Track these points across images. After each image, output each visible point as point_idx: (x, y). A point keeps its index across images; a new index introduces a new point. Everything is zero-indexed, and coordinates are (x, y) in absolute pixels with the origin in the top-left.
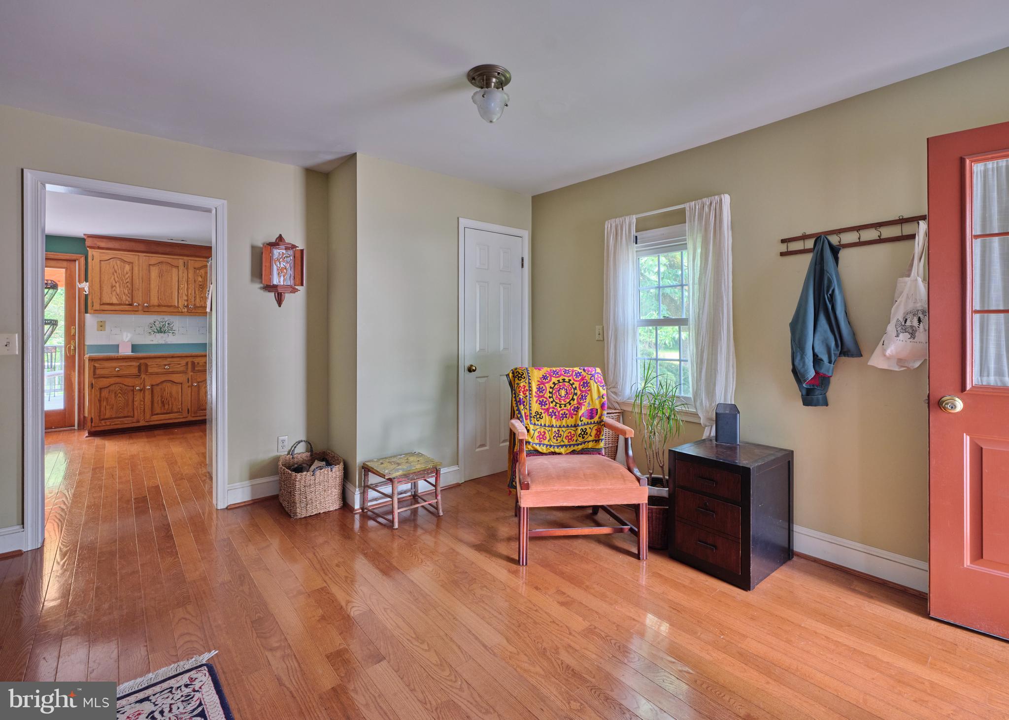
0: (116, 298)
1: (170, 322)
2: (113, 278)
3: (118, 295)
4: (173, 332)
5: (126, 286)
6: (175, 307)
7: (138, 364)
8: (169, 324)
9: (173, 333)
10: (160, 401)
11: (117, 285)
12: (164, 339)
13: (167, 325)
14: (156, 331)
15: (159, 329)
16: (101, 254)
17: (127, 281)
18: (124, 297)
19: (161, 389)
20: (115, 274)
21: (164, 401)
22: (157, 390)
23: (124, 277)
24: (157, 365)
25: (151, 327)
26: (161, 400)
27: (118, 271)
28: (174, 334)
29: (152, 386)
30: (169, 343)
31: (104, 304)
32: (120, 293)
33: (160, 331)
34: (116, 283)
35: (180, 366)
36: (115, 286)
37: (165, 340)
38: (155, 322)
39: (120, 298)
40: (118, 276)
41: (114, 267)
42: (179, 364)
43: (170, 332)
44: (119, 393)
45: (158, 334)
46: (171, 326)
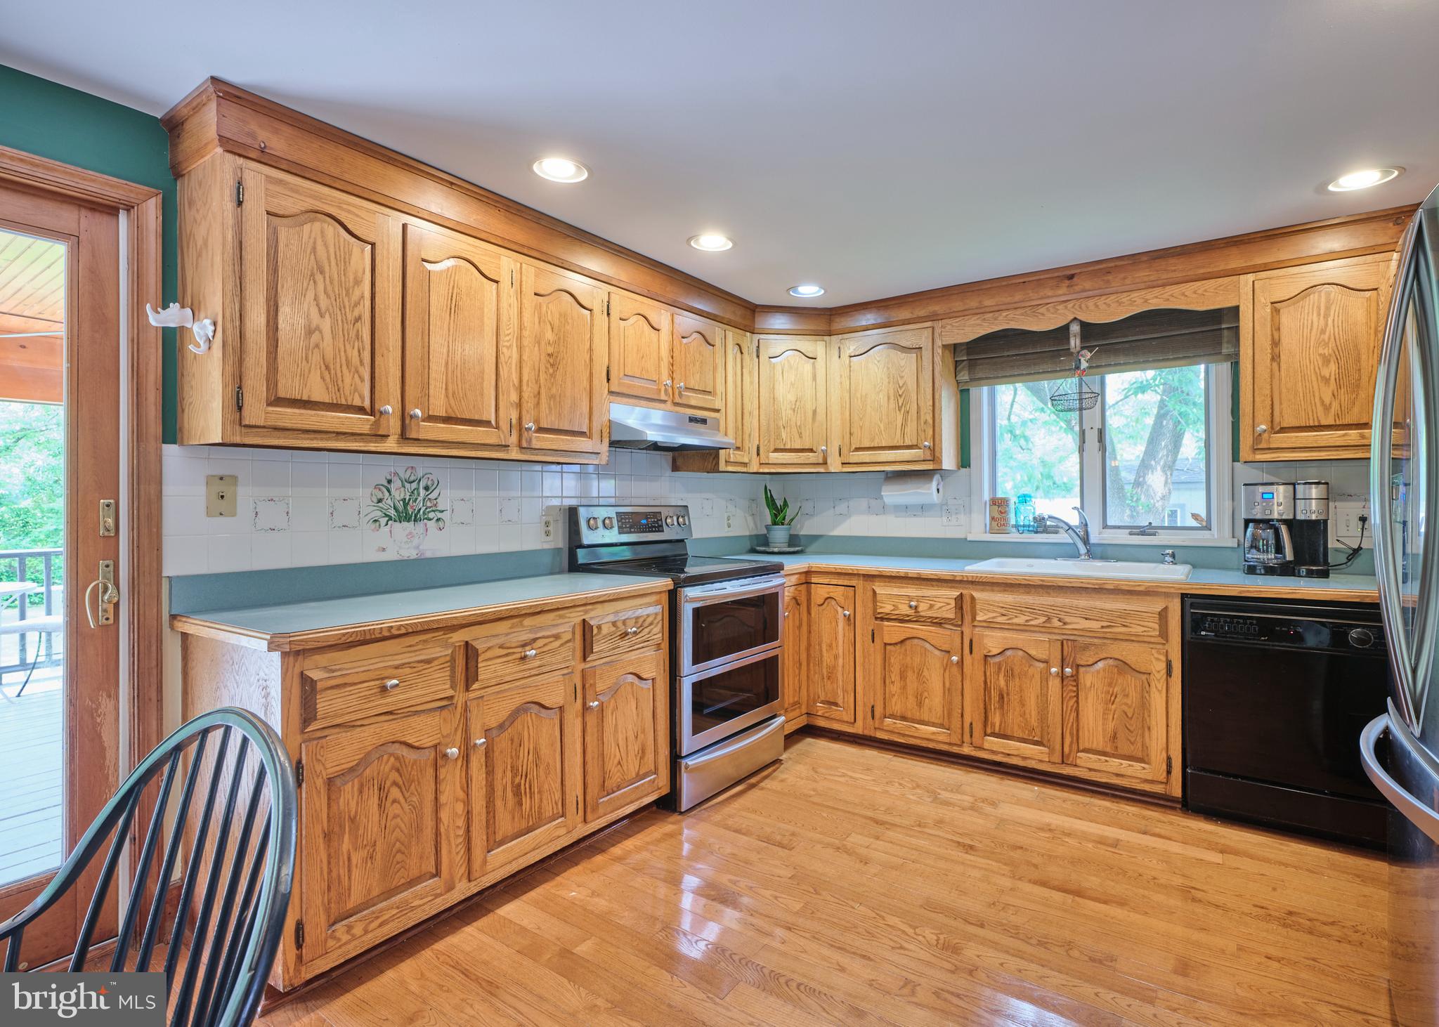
0: (323, 378)
1: (430, 483)
2: (311, 295)
3: (327, 368)
4: (439, 515)
5: (352, 334)
6: (487, 423)
7: (449, 652)
8: (427, 488)
9: (438, 520)
10: (509, 785)
11: (326, 324)
12: (416, 541)
13: (422, 492)
14: (392, 512)
15: (400, 506)
16: (271, 187)
17: (356, 313)
18: (348, 380)
19: (512, 740)
20: (319, 278)
21: (519, 785)
22: (503, 743)
23: (347, 294)
24: (501, 647)
25: (380, 501)
26: (513, 782)
27: (327, 269)
28: (441, 524)
29: (487, 732)
30: (429, 555)
31: (277, 401)
32: (334, 358)
33: (405, 514)
34: (322, 316)
35: (557, 643)
36: (318, 328)
37: (417, 547)
38: (389, 482)
39: (335, 382)
40: (329, 288)
41: (314, 249)
42: (557, 637)
43: (431, 515)
44: (395, 784)
45: (397, 524)
46: (433, 496)
